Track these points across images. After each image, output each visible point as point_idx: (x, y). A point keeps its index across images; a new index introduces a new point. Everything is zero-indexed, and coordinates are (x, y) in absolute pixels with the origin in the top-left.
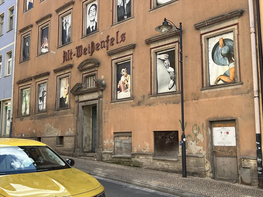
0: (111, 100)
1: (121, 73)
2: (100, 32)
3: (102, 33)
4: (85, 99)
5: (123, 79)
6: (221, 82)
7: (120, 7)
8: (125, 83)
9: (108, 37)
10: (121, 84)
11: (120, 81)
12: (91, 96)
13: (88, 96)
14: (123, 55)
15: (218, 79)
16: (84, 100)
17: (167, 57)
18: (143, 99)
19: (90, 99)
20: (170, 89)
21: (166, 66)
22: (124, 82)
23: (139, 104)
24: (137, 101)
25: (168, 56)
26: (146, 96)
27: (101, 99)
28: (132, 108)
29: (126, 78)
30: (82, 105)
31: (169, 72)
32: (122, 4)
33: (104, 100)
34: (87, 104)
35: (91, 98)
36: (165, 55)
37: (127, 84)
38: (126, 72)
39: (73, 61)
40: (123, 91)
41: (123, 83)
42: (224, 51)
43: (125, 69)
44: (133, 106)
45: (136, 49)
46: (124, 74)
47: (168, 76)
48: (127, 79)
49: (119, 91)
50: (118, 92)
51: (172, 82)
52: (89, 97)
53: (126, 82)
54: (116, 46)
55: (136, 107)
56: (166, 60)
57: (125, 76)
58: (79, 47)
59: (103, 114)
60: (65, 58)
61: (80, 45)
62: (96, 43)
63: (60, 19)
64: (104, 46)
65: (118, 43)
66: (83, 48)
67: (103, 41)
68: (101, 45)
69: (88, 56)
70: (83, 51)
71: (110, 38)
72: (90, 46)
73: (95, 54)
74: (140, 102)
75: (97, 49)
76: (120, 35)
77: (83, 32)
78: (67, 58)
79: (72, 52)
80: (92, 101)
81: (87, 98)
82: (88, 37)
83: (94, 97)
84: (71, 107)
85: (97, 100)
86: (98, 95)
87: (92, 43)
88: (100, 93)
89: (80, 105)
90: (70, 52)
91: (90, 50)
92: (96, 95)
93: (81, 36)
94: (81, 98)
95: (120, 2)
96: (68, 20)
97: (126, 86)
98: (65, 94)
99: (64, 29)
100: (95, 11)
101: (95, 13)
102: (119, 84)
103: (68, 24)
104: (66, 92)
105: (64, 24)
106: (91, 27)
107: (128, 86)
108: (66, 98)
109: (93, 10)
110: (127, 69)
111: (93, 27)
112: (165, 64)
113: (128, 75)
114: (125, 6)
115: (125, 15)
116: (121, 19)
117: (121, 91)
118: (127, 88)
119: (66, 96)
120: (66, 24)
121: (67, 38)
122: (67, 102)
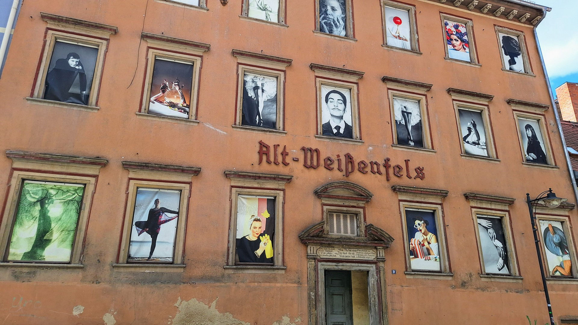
0: (404, 270)
1: (415, 227)
2: (366, 144)
3: (371, 148)
4: (338, 257)
5: (419, 237)
6: (558, 274)
7: (399, 123)
8: (423, 245)
9: (388, 160)
10: (415, 244)
11: (413, 239)
12: (354, 254)
13: (345, 252)
14: (423, 200)
15: (555, 270)
16: (334, 257)
17: (491, 226)
18: (470, 279)
19: (351, 258)
20: (500, 270)
21: (491, 237)
22: (422, 243)
23: (464, 284)
24: (460, 282)
25: (491, 224)
26: (474, 275)
27: (381, 264)
28: (451, 291)
29: (425, 237)
30: (327, 267)
31: (497, 247)
32: (404, 121)
33: (387, 267)
34: (340, 267)
35: (354, 257)
36: (487, 221)
37: (429, 248)
38: (425, 228)
39: (292, 170)
40: (421, 258)
42: (555, 240)
43: (423, 222)
44: (454, 287)
46: (421, 230)
47: (496, 252)
49: (413, 256)
50: (411, 257)
51: (501, 261)
52: (348, 255)
53: (426, 244)
54: (405, 181)
55: (459, 289)
56: (489, 229)
57: (424, 234)
58: (310, 150)
59: (388, 294)
60: (264, 157)
61: (314, 148)
62: (359, 160)
63: (240, 72)
64: (379, 173)
65: (410, 177)
66: (323, 157)
67: (376, 163)
68: (372, 168)
69: (337, 175)
70: (322, 162)
71: (393, 163)
72: (343, 159)
73: (357, 177)
74: (465, 283)
75: (362, 171)
76: (412, 166)
77: (319, 127)
78: (272, 159)
79: (287, 151)
80: (357, 264)
81: (344, 255)
82: (335, 141)
83: (363, 257)
84: (288, 267)
85: (372, 265)
86: (375, 255)
87: (349, 157)
88: (380, 253)
89: (322, 267)
90: (280, 150)
91: (343, 167)
92: (370, 255)
93: (315, 133)
94: (325, 252)
95: (399, 117)
96: (262, 85)
97: (425, 251)
98: (253, 232)
99: (250, 95)
100: (343, 105)
101: (342, 107)
102: (412, 244)
103: (263, 91)
104: (260, 228)
105: (250, 86)
106: (333, 125)
107: (431, 252)
108: (259, 241)
109: (336, 100)
110: (426, 222)
111: (338, 128)
112: (489, 234)
113: (430, 234)
114: (410, 128)
115: (411, 141)
116: (402, 142)
117: (416, 257)
118: (429, 254)
119: (261, 237)
120: (256, 88)
121: (261, 118)
122: (264, 253)
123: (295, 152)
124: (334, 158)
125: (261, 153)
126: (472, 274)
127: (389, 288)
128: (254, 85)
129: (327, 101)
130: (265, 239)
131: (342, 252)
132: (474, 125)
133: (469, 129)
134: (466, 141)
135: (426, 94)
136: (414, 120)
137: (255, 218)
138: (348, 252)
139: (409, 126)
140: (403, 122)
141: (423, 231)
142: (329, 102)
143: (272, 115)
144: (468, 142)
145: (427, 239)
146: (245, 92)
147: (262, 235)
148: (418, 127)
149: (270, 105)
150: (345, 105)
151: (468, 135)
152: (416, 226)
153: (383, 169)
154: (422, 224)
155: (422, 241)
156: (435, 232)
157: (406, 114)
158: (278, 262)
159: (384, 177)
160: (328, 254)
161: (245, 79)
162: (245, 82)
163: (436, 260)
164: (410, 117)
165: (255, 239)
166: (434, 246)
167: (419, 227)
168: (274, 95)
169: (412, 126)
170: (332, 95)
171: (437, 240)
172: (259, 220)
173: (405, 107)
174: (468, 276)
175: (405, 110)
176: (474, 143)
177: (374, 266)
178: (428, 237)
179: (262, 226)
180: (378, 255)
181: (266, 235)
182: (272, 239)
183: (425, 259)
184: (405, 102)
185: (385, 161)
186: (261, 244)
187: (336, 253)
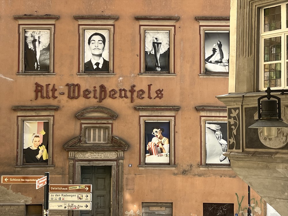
0: (138, 164)
1: (152, 134)
2: (117, 76)
3: (121, 78)
4: (90, 158)
5: (155, 140)
7: (149, 54)
8: (158, 146)
9: (134, 86)
10: (151, 146)
11: (150, 143)
12: (101, 155)
13: (95, 154)
16: (87, 158)
18: (190, 169)
19: (99, 158)
20: (221, 161)
21: (218, 137)
22: (157, 145)
23: (184, 172)
24: (182, 170)
25: (220, 127)
26: (194, 166)
27: (121, 161)
28: (173, 177)
29: (160, 140)
30: (82, 165)
31: (221, 145)
33: (125, 162)
34: (91, 164)
35: (101, 157)
36: (216, 125)
37: (162, 148)
38: (160, 134)
39: (59, 101)
40: (155, 155)
41: (155, 146)
43: (159, 130)
44: (175, 174)
45: (180, 112)
46: (157, 136)
48: (162, 142)
49: (149, 154)
50: (147, 155)
52: (97, 156)
53: (160, 145)
54: (146, 101)
55: (179, 176)
56: (217, 131)
58: (73, 85)
59: (125, 180)
60: (39, 94)
61: (76, 83)
62: (110, 89)
63: (21, 30)
64: (126, 97)
65: (151, 98)
66: (82, 90)
67: (124, 90)
68: (121, 94)
69: (93, 102)
70: (82, 93)
71: (137, 89)
72: (98, 89)
73: (108, 102)
74: (186, 171)
75: (112, 97)
76: (154, 89)
77: (81, 66)
78: (45, 95)
79: (56, 88)
80: (103, 162)
81: (94, 156)
82: (93, 76)
83: (108, 157)
84: (56, 165)
85: (114, 162)
86: (117, 156)
87: (102, 87)
88: (120, 154)
89: (78, 164)
90: (51, 87)
91: (98, 95)
92: (112, 155)
93: (77, 71)
94: (81, 155)
95: (149, 48)
96: (39, 37)
97: (159, 150)
98: (34, 144)
99: (30, 48)
100: (103, 44)
101: (101, 46)
102: (149, 146)
103: (39, 42)
104: (39, 141)
105: (30, 40)
106: (94, 63)
107: (163, 150)
108: (38, 150)
109: (97, 41)
110: (162, 130)
111: (97, 64)
112: (216, 135)
113: (164, 138)
114: (158, 56)
115: (158, 67)
116: (149, 69)
117: (151, 154)
118: (162, 152)
119: (39, 147)
120: (34, 41)
121: (39, 64)
122: (42, 157)
123: (62, 87)
124: (92, 89)
125: (37, 91)
126: (193, 165)
127: (125, 176)
128: (32, 39)
129: (89, 43)
130: (43, 148)
131: (93, 155)
132: (220, 46)
133: (214, 50)
134: (209, 61)
135: (175, 25)
136: (163, 49)
137: (35, 135)
138: (97, 155)
139: (157, 55)
140: (153, 52)
141: (159, 137)
142: (91, 44)
143: (46, 60)
144: (211, 62)
145: (161, 142)
146: (26, 45)
147: (40, 146)
148: (167, 54)
149: (45, 53)
150: (104, 44)
151: (212, 56)
152: (154, 133)
153: (129, 94)
154: (159, 131)
155: (158, 143)
156: (168, 137)
157: (156, 45)
158: (50, 163)
159: (129, 100)
160: (83, 157)
161: (26, 35)
162: (26, 38)
163: (167, 156)
164: (159, 47)
165: (36, 148)
166: (166, 147)
167: (155, 134)
168: (47, 45)
169: (160, 55)
170: (94, 38)
171: (169, 143)
172: (38, 137)
173: (156, 39)
174: (189, 167)
175: (156, 41)
176: (217, 62)
177: (115, 162)
178: (162, 140)
179: (40, 140)
180: (119, 156)
181: (43, 145)
182: (47, 148)
183: (158, 155)
184: (156, 34)
185: (131, 87)
186: (40, 152)
187: (89, 156)
